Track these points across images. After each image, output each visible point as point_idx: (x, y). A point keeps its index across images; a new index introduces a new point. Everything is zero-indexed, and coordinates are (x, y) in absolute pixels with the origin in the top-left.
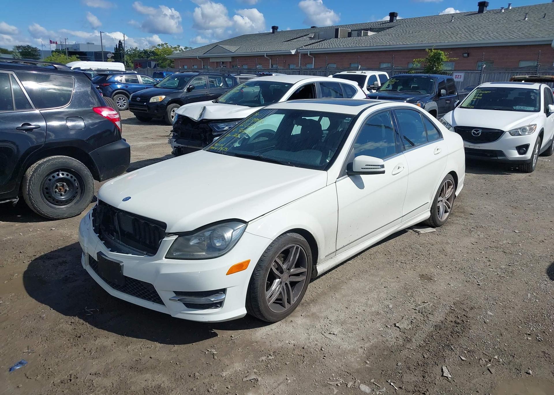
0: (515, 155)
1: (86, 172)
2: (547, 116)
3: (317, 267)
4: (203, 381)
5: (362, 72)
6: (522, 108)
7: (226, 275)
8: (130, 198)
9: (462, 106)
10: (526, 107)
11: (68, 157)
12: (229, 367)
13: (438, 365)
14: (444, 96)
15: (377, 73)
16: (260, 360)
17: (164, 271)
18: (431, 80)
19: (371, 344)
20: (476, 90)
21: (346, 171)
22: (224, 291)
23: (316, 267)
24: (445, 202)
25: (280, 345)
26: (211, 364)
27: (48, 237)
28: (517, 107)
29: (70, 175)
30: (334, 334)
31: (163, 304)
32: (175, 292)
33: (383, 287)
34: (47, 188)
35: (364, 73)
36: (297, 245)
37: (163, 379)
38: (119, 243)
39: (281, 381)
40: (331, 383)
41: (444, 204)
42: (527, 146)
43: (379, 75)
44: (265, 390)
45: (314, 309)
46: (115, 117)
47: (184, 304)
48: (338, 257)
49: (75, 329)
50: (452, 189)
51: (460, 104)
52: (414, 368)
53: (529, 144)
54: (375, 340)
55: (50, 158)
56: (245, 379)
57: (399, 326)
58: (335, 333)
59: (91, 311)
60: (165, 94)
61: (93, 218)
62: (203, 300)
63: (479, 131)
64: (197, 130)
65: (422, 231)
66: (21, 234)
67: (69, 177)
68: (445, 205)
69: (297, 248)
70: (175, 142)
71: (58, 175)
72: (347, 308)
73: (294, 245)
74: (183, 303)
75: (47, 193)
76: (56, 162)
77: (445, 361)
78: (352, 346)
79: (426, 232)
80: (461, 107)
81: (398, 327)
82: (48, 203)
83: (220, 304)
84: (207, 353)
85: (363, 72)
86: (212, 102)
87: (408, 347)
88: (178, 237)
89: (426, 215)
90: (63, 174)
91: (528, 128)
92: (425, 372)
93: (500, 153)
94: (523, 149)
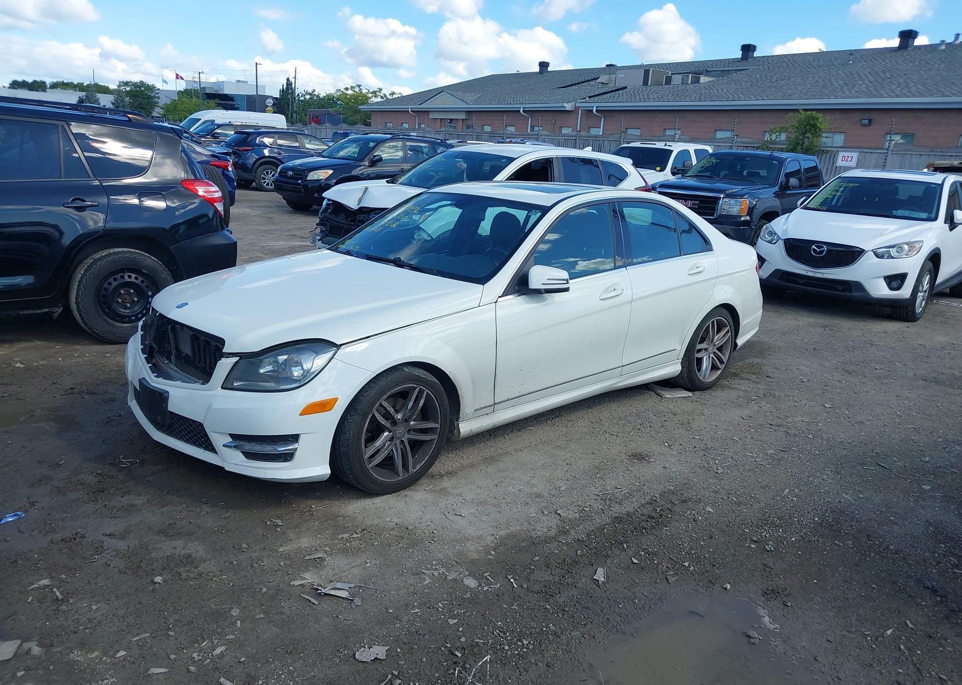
0: (881, 290)
1: (164, 276)
2: (951, 230)
3: (460, 425)
4: (251, 555)
5: (666, 145)
6: (906, 213)
7: (300, 415)
8: (187, 304)
9: (808, 206)
10: (914, 212)
11: (139, 251)
12: (293, 542)
13: (592, 566)
14: (794, 188)
15: (692, 148)
16: (340, 537)
17: (218, 405)
18: (774, 162)
19: (510, 531)
20: (836, 180)
22: (295, 438)
23: (458, 424)
24: (714, 353)
25: (376, 521)
26: (269, 536)
27: (98, 366)
28: (900, 212)
29: (140, 279)
30: (460, 515)
31: (216, 452)
32: (231, 435)
33: (565, 464)
34: (104, 296)
35: (669, 146)
36: (421, 387)
37: (198, 548)
38: (172, 368)
39: (358, 563)
40: (426, 572)
41: (712, 355)
42: (902, 277)
43: (695, 151)
44: (330, 572)
45: (446, 483)
46: (215, 196)
47: (243, 453)
48: (498, 414)
49: (99, 482)
50: (728, 332)
51: (805, 203)
52: (556, 566)
53: (907, 273)
54: (516, 528)
56: (307, 558)
57: (561, 513)
58: (463, 515)
59: (128, 462)
61: (142, 333)
62: (268, 449)
63: (824, 247)
64: (353, 223)
65: (668, 394)
66: (60, 359)
67: (138, 282)
68: (712, 357)
69: (421, 392)
71: (123, 277)
72: (497, 485)
73: (415, 386)
74: (241, 452)
75: (105, 303)
76: (120, 257)
77: (606, 561)
78: (480, 532)
79: (675, 396)
80: (806, 208)
81: (559, 514)
82: (105, 317)
83: (290, 456)
84: (268, 523)
85: (668, 143)
86: (387, 181)
87: (560, 539)
88: (239, 359)
89: (674, 369)
90: (130, 277)
91: (906, 247)
92: (569, 572)
94: (895, 281)
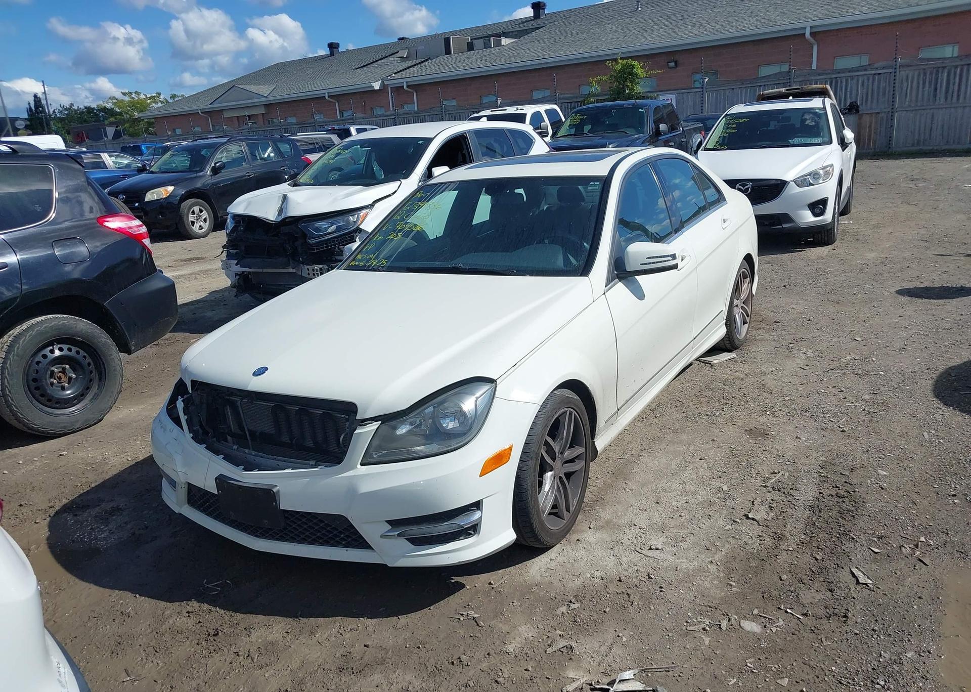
0: (808, 218)
2: (843, 150)
3: (596, 443)
4: (480, 667)
5: (517, 109)
6: (803, 140)
7: (480, 476)
8: (267, 369)
9: (707, 147)
10: (809, 139)
11: (67, 316)
12: (512, 634)
13: (843, 568)
14: (665, 134)
15: (542, 108)
16: (559, 612)
17: (365, 487)
18: (640, 110)
19: (723, 553)
20: (724, 119)
21: (616, 272)
22: (477, 505)
23: (594, 442)
24: (742, 307)
25: (578, 582)
26: (479, 635)
28: (796, 141)
29: (74, 349)
30: (657, 549)
31: (369, 547)
32: (389, 522)
33: (698, 460)
34: (35, 380)
35: (520, 109)
36: (570, 409)
39: (610, 641)
40: (693, 628)
41: (741, 310)
42: (824, 202)
43: (546, 111)
44: (592, 662)
45: (606, 514)
46: (141, 232)
47: (408, 539)
48: (620, 421)
49: (200, 622)
50: (749, 283)
51: (704, 145)
52: (810, 579)
53: (828, 198)
54: (726, 547)
55: (33, 321)
56: (549, 650)
57: (753, 517)
58: (660, 548)
59: (216, 586)
60: (171, 183)
61: (186, 417)
62: (444, 528)
63: (747, 185)
65: (715, 359)
67: (73, 354)
69: (571, 414)
70: (237, 264)
71: (52, 352)
72: (658, 503)
73: (566, 409)
74: (406, 539)
75: (37, 388)
76: (46, 327)
77: (851, 559)
78: (696, 563)
79: (722, 360)
80: (706, 149)
81: (753, 519)
82: (41, 406)
83: (474, 529)
84: (462, 619)
85: (519, 107)
86: (288, 184)
87: (783, 547)
88: (381, 424)
89: (720, 332)
90: (61, 349)
91: (821, 172)
92: (829, 582)
93: (786, 218)
94: (818, 207)
